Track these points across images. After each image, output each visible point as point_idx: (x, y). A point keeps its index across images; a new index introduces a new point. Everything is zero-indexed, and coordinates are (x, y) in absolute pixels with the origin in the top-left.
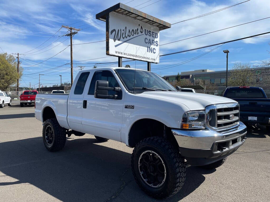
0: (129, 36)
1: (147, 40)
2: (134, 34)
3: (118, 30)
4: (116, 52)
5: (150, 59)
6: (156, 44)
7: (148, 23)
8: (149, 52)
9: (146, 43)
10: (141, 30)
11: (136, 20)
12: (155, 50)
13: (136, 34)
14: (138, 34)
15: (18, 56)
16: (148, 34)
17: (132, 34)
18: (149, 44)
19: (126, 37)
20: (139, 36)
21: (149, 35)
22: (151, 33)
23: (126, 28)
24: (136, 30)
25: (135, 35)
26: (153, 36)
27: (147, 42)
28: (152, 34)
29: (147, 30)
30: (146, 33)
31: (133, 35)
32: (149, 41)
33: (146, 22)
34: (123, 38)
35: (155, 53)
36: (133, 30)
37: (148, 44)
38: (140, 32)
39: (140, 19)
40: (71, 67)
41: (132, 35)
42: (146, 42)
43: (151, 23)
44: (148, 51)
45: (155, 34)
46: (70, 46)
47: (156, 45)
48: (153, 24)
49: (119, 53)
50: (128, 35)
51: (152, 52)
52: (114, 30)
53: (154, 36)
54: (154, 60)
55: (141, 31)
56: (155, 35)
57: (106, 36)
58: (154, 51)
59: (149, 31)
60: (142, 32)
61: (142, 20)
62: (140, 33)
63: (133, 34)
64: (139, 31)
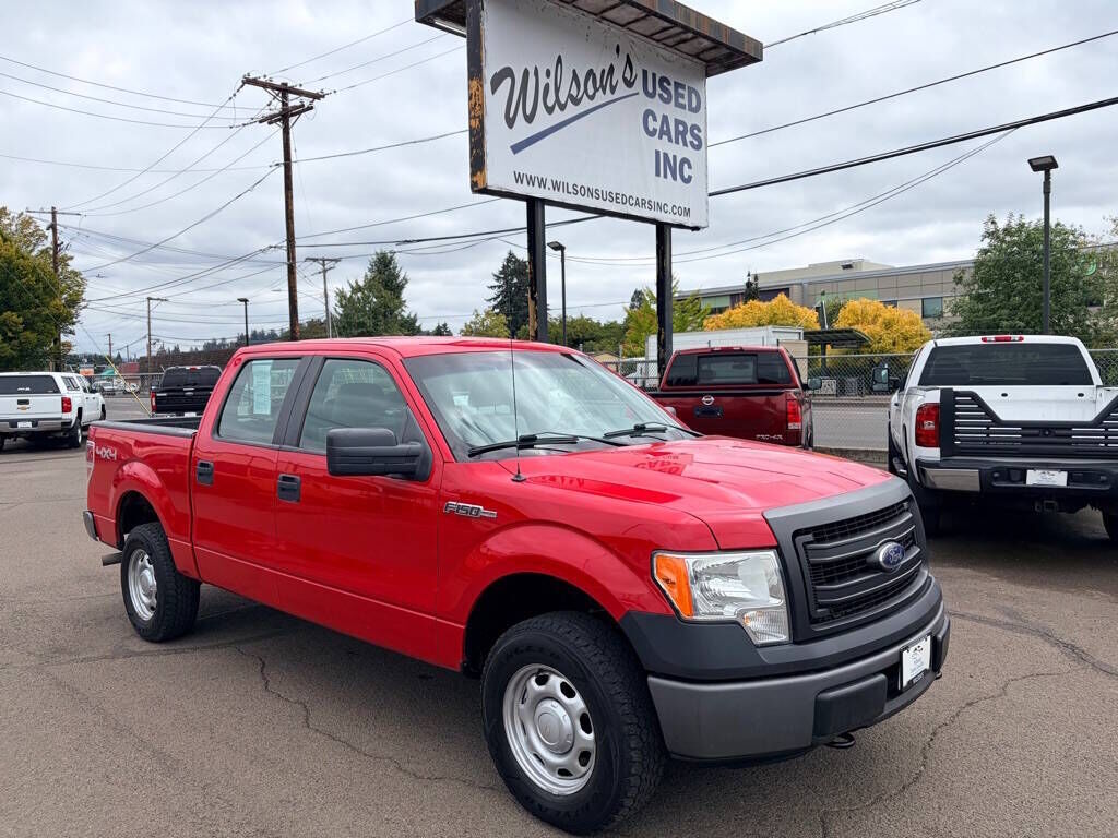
0: (576, 101)
1: (655, 120)
2: (596, 90)
3: (526, 72)
4: (519, 178)
5: (670, 209)
6: (692, 139)
7: (658, 41)
8: (665, 176)
9: (651, 134)
10: (628, 76)
11: (604, 25)
12: (690, 167)
13: (604, 93)
14: (613, 90)
15: (54, 218)
16: (659, 91)
17: (586, 91)
18: (665, 138)
19: (562, 107)
20: (621, 98)
21: (660, 95)
22: (671, 88)
23: (559, 61)
24: (603, 71)
25: (600, 98)
26: (681, 100)
27: (655, 130)
28: (676, 90)
29: (654, 75)
30: (650, 90)
31: (592, 98)
32: (662, 127)
33: (648, 33)
34: (550, 110)
35: (687, 181)
36: (591, 73)
37: (660, 138)
38: (621, 83)
39: (623, 22)
40: (289, 259)
41: (587, 95)
42: (651, 129)
43: (670, 42)
44: (658, 174)
45: (686, 93)
46: (282, 168)
47: (691, 142)
48: (679, 43)
49: (531, 181)
50: (570, 96)
51: (675, 178)
52: (507, 73)
53: (685, 101)
54: (687, 212)
55: (624, 79)
56: (686, 96)
57: (470, 99)
58: (687, 172)
59: (663, 79)
60: (629, 84)
61: (631, 26)
62: (622, 90)
63: (591, 93)
64: (617, 76)
